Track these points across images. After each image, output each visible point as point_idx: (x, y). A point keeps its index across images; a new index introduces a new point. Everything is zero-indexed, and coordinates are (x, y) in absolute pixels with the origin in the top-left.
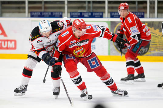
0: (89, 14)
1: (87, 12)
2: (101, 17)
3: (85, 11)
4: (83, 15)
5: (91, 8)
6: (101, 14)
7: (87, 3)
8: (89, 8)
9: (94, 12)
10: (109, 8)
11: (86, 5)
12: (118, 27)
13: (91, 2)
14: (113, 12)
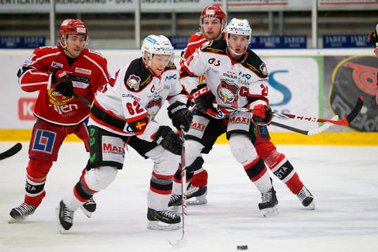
0: (275, 40)
1: (270, 37)
2: (303, 46)
3: (267, 34)
4: (261, 41)
5: (281, 28)
6: (302, 40)
7: (270, 16)
8: (276, 26)
9: (287, 37)
10: (319, 26)
11: (269, 20)
12: (340, 68)
13: (281, 14)
14: (329, 36)
